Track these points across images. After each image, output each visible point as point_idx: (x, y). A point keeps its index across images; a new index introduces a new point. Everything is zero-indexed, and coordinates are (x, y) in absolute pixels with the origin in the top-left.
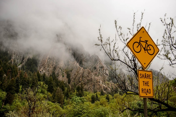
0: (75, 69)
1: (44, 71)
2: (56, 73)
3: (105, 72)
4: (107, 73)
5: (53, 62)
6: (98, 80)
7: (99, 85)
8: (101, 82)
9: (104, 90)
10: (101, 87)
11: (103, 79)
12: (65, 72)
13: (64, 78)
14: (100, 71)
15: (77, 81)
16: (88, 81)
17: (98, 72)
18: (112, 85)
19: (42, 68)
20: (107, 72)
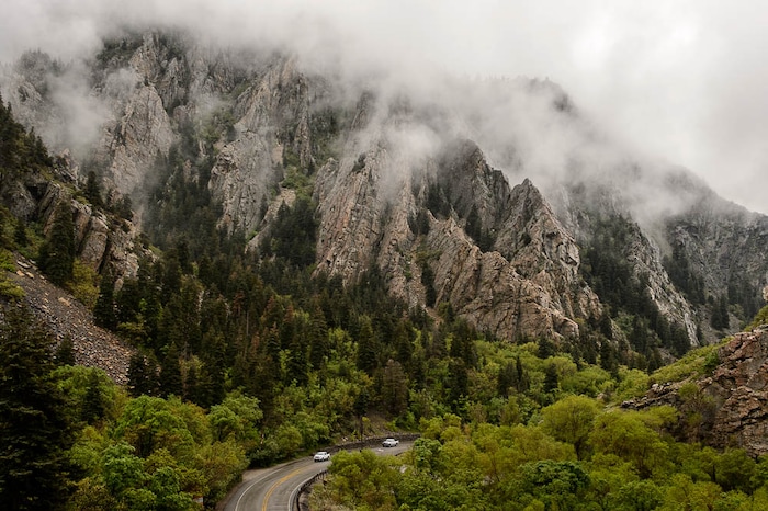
0: (450, 252)
1: (340, 260)
2: (382, 266)
3: (563, 255)
4: (571, 255)
5: (371, 223)
6: (535, 294)
7: (538, 312)
8: (545, 298)
9: (554, 328)
10: (542, 319)
11: (555, 283)
12: (417, 262)
13: (410, 284)
14: (544, 250)
15: (459, 296)
16: (498, 299)
17: (539, 254)
18: (589, 302)
19: (333, 248)
20: (574, 253)
